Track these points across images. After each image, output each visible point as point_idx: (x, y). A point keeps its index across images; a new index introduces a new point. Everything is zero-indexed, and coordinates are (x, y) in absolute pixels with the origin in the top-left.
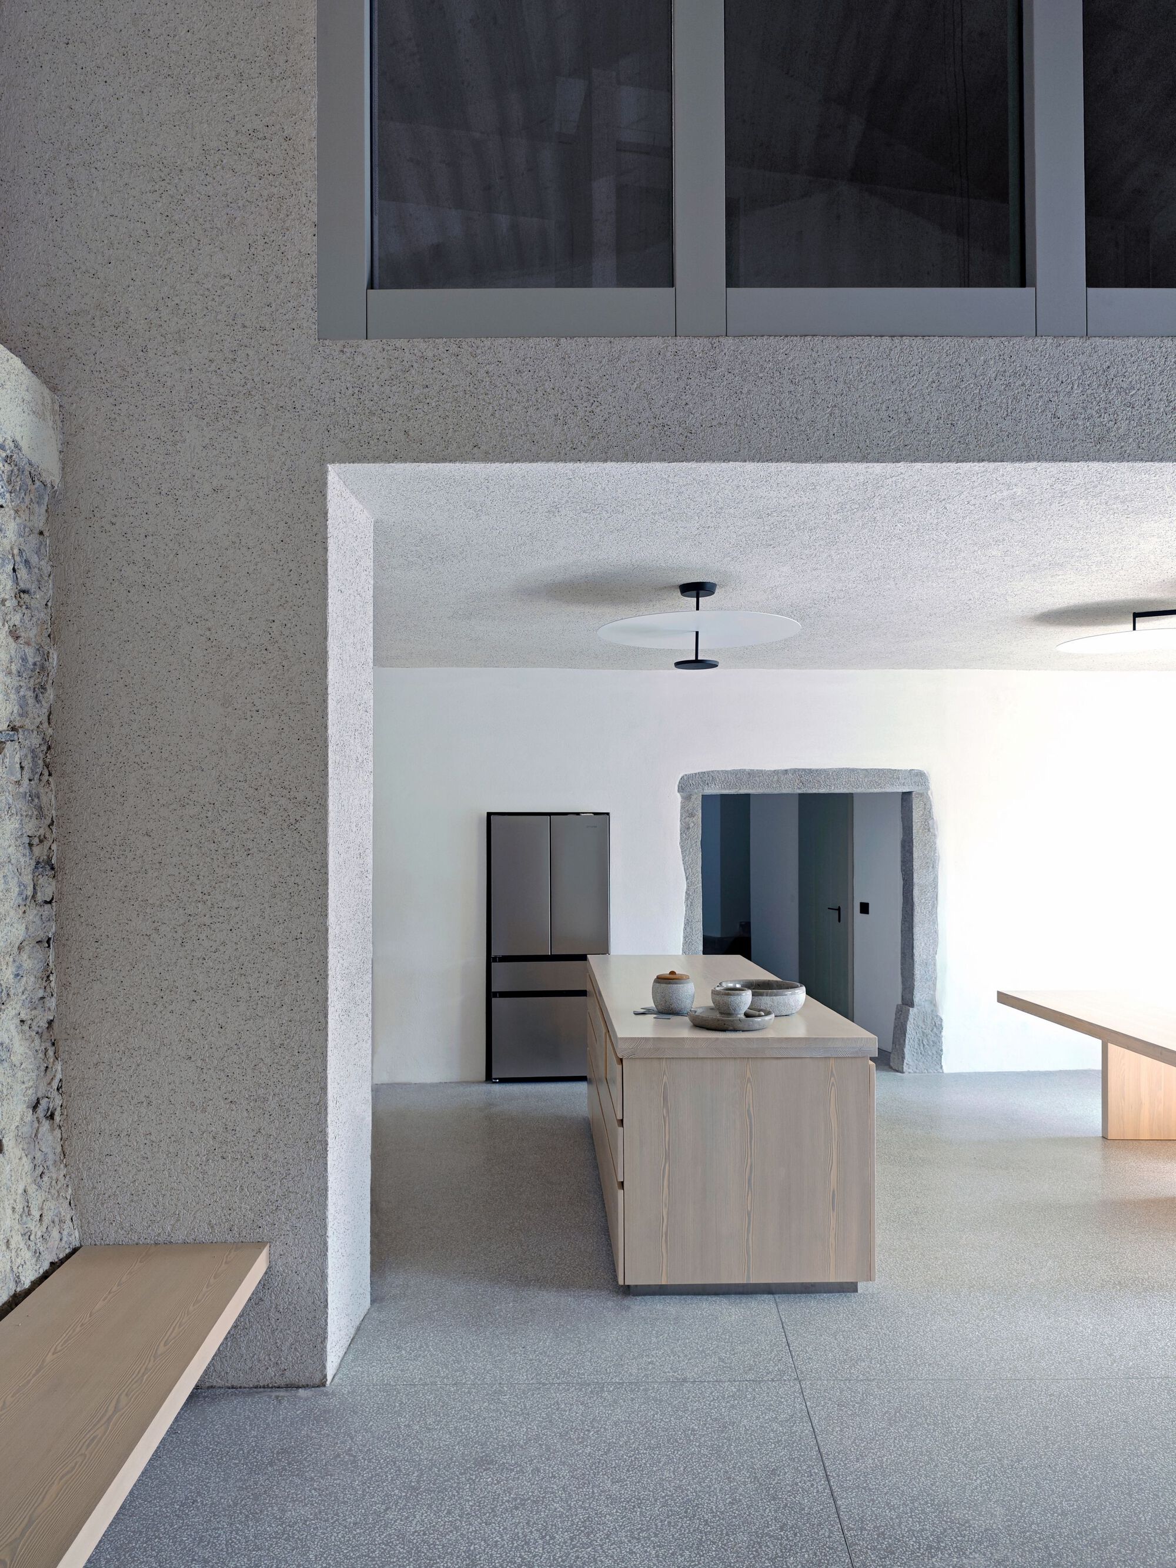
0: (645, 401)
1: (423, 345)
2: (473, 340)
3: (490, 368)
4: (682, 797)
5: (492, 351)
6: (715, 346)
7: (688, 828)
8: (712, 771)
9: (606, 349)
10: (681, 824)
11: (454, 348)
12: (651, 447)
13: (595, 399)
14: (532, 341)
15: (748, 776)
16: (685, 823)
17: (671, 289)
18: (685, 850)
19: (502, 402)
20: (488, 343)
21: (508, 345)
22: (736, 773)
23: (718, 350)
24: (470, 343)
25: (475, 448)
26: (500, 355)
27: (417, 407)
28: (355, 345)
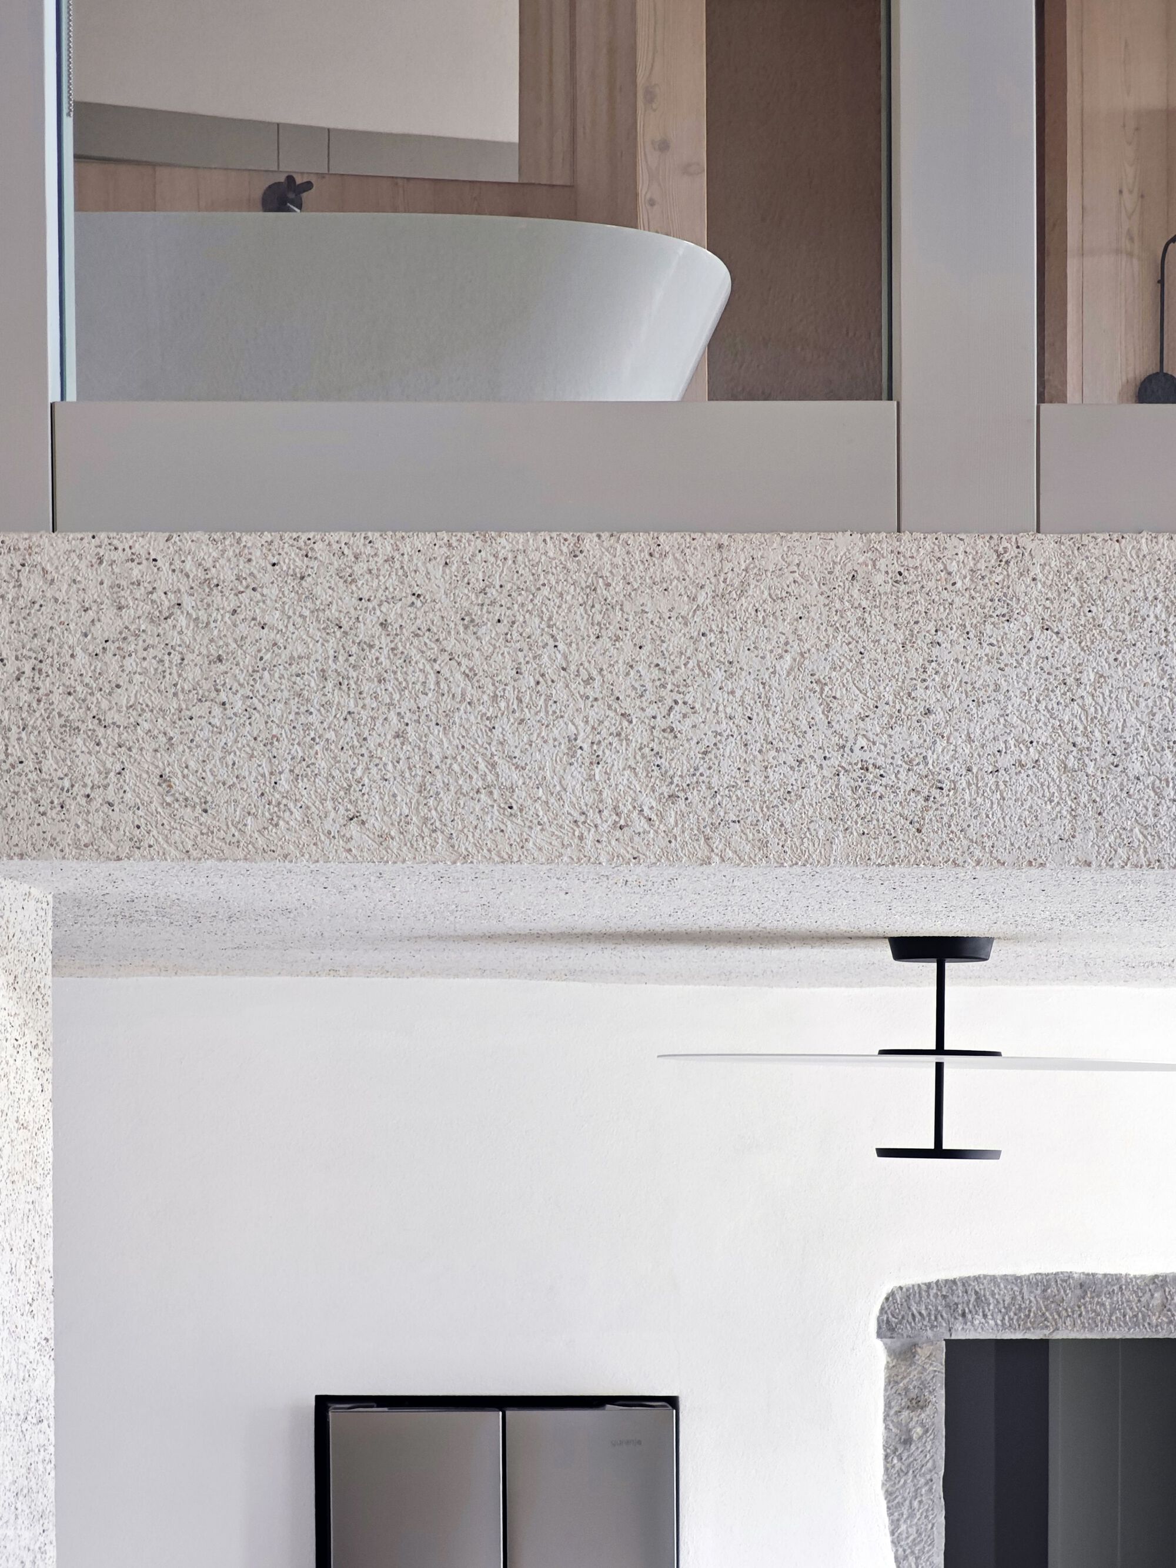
0: (814, 701)
1: (208, 552)
2: (345, 537)
3: (392, 613)
4: (891, 1352)
5: (397, 565)
6: (1006, 557)
7: (907, 1441)
8: (977, 1279)
9: (709, 563)
10: (887, 1428)
11: (292, 559)
12: (830, 825)
13: (679, 698)
14: (505, 543)
15: (1079, 1292)
16: (898, 1425)
17: (884, 404)
18: (899, 1505)
19: (424, 701)
20: (384, 545)
21: (442, 552)
22: (1043, 1283)
23: (1013, 568)
24: (335, 546)
25: (353, 825)
26: (420, 578)
27: (195, 711)
28: (22, 545)
